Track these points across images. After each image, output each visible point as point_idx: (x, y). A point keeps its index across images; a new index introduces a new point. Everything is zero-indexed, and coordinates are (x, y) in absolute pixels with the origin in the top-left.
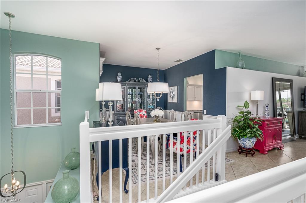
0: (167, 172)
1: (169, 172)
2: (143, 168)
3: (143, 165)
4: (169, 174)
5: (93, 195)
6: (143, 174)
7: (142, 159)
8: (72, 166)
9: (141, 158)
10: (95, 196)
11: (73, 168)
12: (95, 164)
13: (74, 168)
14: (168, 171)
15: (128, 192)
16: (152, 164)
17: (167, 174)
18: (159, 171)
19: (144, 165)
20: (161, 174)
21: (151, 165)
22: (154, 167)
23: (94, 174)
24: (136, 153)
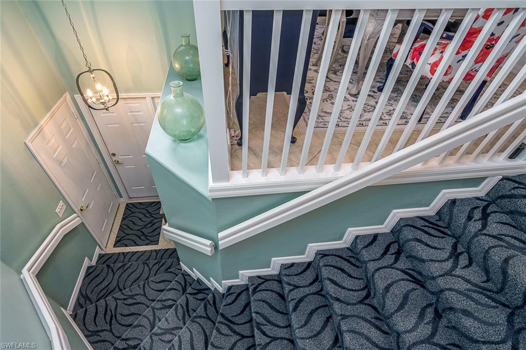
0: (383, 117)
1: (387, 117)
2: (328, 100)
3: (330, 93)
4: (387, 122)
5: (230, 135)
6: (327, 111)
7: (328, 80)
8: (188, 73)
9: (327, 77)
10: (233, 137)
11: (189, 78)
12: (230, 77)
13: (192, 78)
14: (385, 115)
15: (295, 141)
16: (350, 94)
17: (381, 122)
18: (365, 112)
19: (332, 93)
20: (369, 118)
21: (348, 96)
22: (353, 101)
23: (230, 96)
24: (317, 65)
